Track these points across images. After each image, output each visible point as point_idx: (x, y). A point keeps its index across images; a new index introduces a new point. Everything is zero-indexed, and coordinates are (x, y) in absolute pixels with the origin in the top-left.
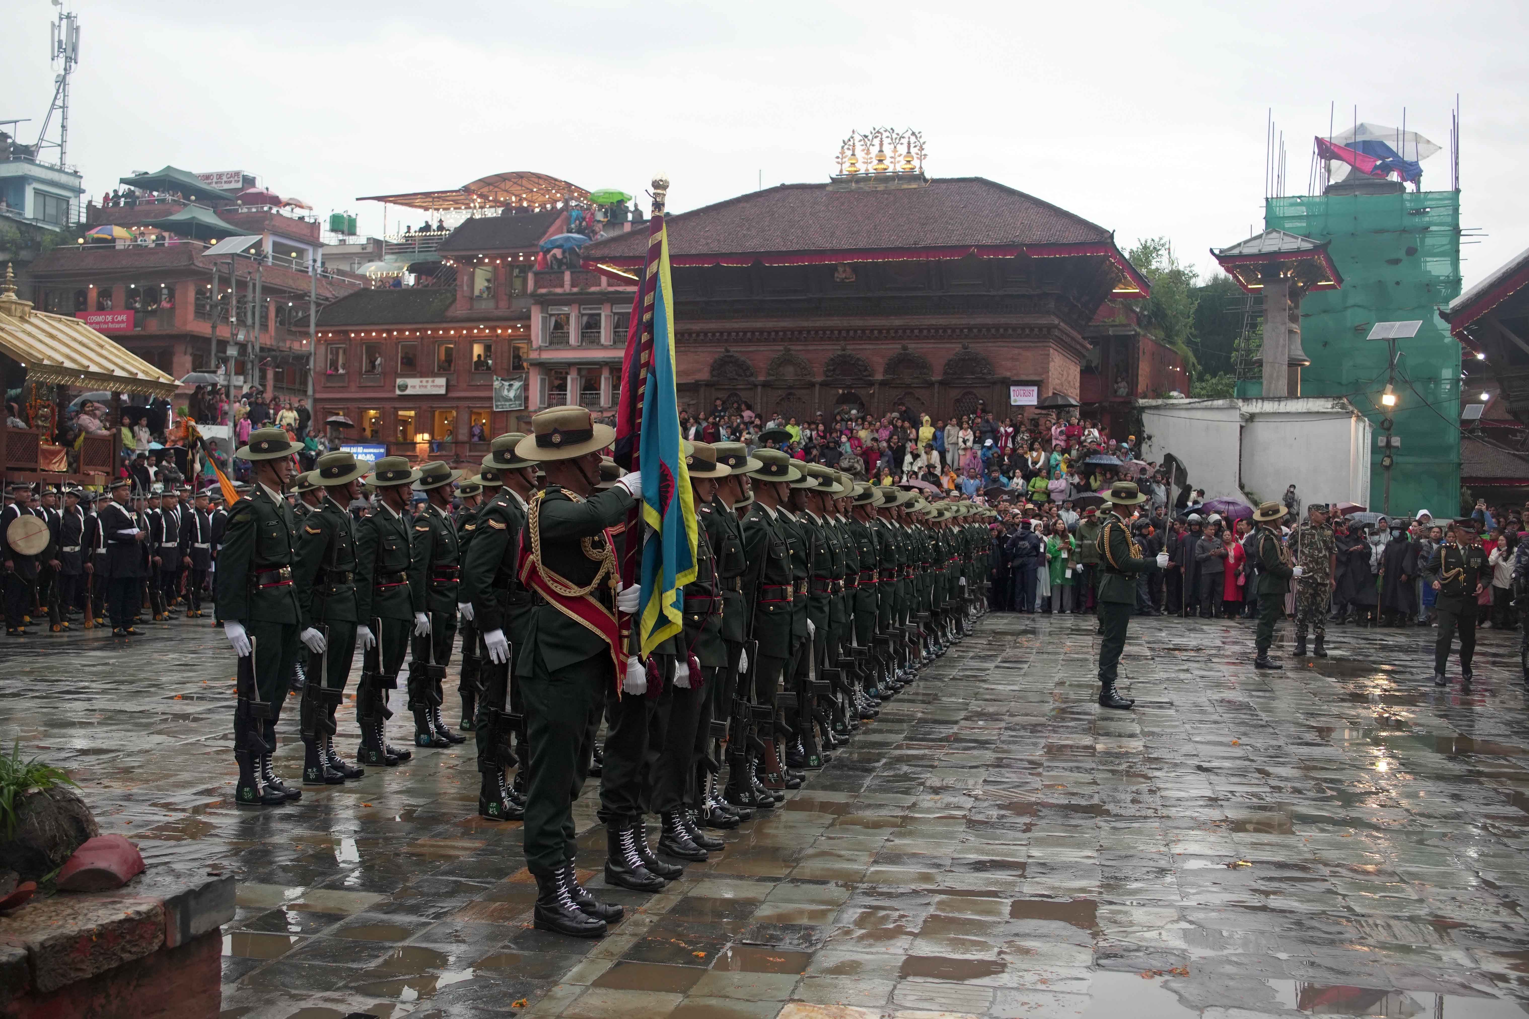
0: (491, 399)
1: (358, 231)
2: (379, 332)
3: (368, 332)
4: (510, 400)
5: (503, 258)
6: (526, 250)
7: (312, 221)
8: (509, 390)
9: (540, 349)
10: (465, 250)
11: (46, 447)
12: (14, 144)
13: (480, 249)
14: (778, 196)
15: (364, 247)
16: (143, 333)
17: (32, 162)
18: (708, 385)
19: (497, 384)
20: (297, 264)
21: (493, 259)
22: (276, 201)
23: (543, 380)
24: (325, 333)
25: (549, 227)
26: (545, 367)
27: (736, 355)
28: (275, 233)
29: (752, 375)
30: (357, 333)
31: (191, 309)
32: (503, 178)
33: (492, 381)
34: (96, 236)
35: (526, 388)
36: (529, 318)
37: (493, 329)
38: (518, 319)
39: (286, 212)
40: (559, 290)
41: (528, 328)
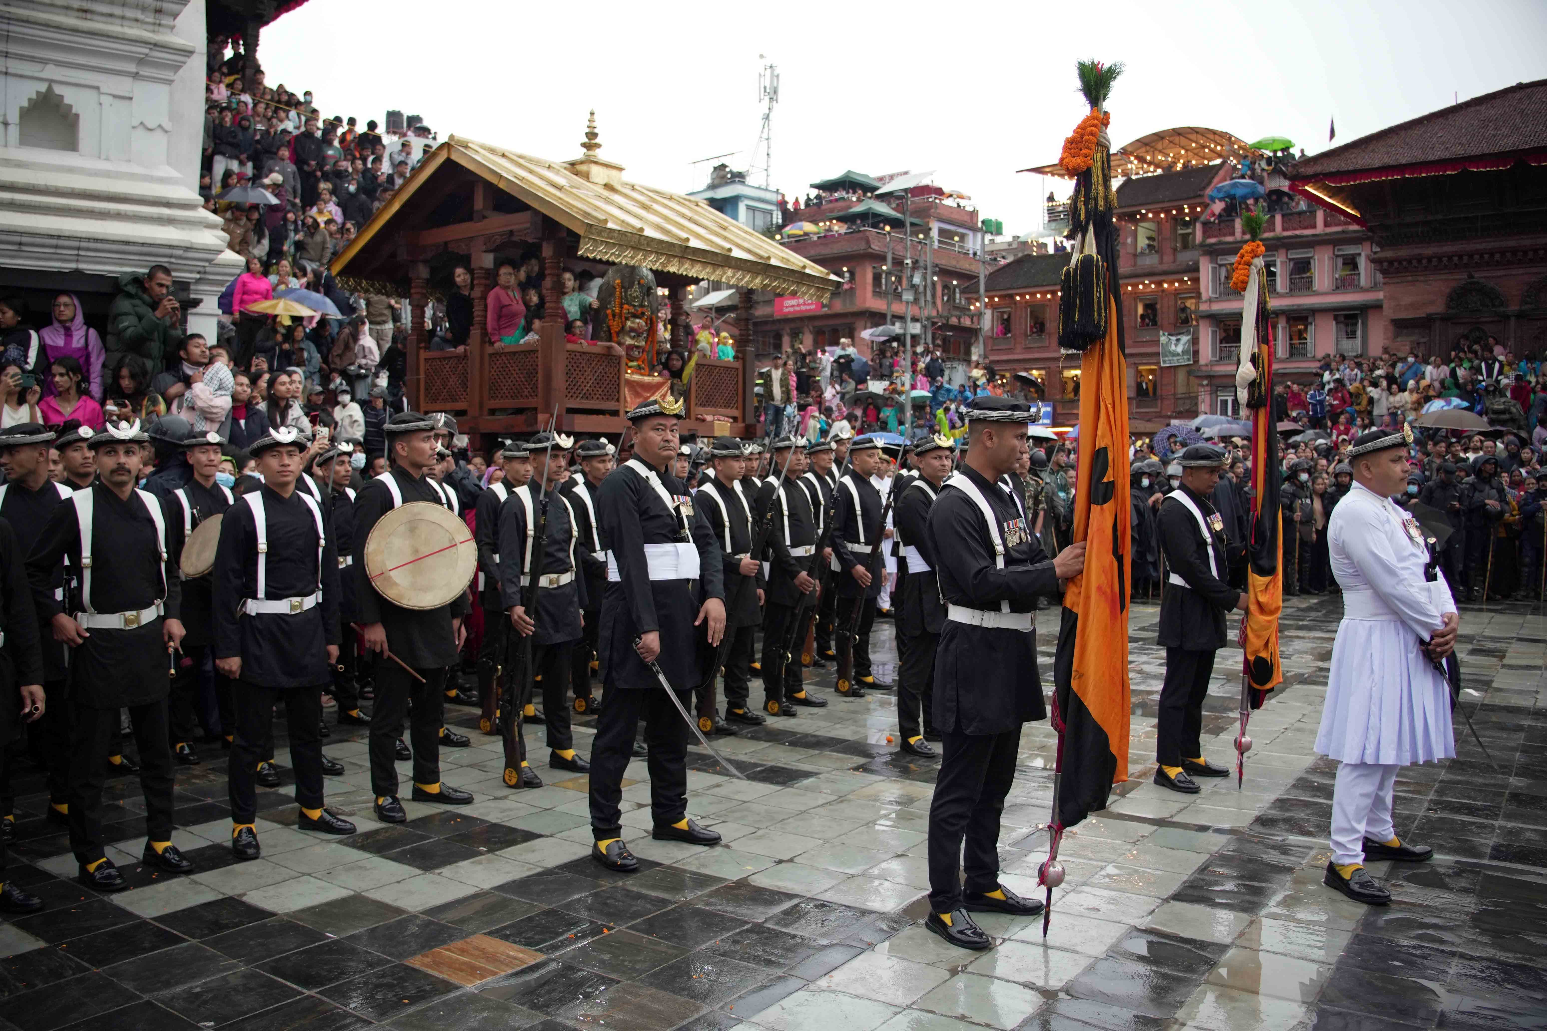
0: (1158, 354)
1: (1004, 231)
2: (1044, 294)
3: (1033, 295)
4: (1178, 355)
5: (1167, 212)
6: (1191, 202)
7: (971, 209)
8: (1176, 345)
9: (1210, 301)
10: (1129, 206)
11: (636, 377)
12: (731, 172)
13: (1142, 205)
14: (1518, 95)
15: (1010, 244)
16: (829, 312)
17: (743, 183)
18: (1444, 319)
19: (1163, 339)
20: (960, 247)
21: (1157, 213)
22: (939, 192)
23: (1214, 332)
24: (991, 298)
25: (1213, 178)
26: (1215, 319)
27: (1482, 281)
28: (940, 220)
29: (1502, 304)
30: (1022, 295)
31: (869, 288)
32: (1159, 136)
33: (1159, 336)
34: (791, 232)
35: (1195, 341)
36: (1197, 270)
37: (1159, 284)
38: (1185, 271)
39: (949, 202)
40: (1229, 239)
41: (1196, 280)
